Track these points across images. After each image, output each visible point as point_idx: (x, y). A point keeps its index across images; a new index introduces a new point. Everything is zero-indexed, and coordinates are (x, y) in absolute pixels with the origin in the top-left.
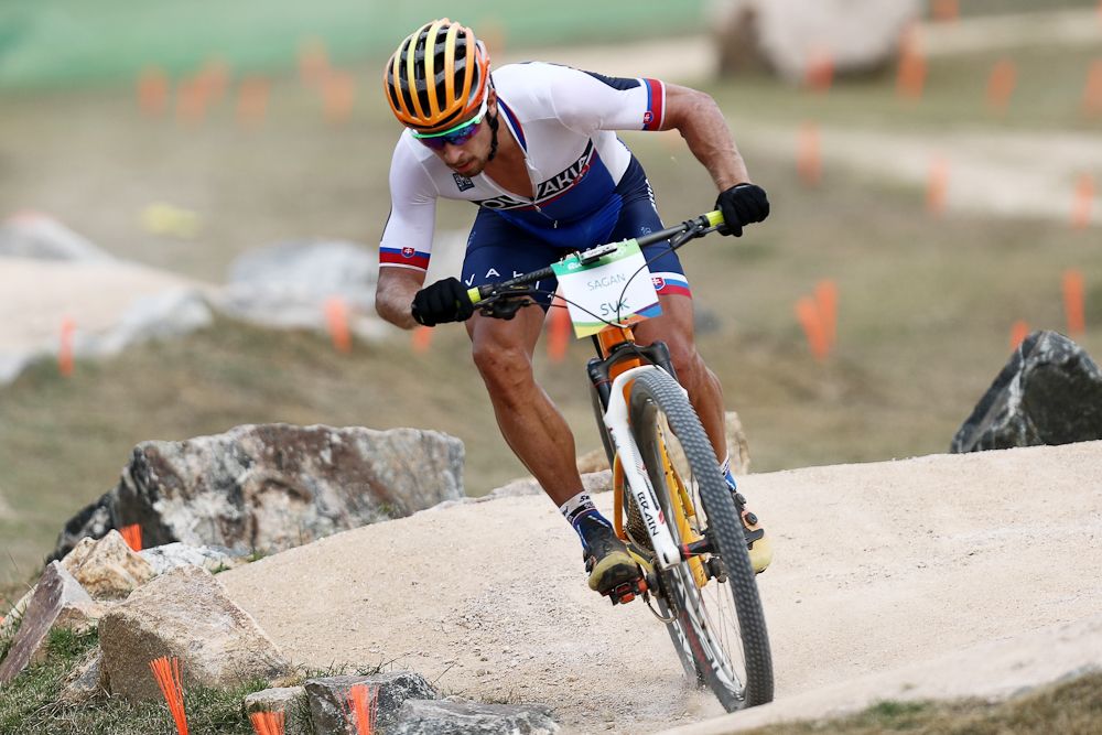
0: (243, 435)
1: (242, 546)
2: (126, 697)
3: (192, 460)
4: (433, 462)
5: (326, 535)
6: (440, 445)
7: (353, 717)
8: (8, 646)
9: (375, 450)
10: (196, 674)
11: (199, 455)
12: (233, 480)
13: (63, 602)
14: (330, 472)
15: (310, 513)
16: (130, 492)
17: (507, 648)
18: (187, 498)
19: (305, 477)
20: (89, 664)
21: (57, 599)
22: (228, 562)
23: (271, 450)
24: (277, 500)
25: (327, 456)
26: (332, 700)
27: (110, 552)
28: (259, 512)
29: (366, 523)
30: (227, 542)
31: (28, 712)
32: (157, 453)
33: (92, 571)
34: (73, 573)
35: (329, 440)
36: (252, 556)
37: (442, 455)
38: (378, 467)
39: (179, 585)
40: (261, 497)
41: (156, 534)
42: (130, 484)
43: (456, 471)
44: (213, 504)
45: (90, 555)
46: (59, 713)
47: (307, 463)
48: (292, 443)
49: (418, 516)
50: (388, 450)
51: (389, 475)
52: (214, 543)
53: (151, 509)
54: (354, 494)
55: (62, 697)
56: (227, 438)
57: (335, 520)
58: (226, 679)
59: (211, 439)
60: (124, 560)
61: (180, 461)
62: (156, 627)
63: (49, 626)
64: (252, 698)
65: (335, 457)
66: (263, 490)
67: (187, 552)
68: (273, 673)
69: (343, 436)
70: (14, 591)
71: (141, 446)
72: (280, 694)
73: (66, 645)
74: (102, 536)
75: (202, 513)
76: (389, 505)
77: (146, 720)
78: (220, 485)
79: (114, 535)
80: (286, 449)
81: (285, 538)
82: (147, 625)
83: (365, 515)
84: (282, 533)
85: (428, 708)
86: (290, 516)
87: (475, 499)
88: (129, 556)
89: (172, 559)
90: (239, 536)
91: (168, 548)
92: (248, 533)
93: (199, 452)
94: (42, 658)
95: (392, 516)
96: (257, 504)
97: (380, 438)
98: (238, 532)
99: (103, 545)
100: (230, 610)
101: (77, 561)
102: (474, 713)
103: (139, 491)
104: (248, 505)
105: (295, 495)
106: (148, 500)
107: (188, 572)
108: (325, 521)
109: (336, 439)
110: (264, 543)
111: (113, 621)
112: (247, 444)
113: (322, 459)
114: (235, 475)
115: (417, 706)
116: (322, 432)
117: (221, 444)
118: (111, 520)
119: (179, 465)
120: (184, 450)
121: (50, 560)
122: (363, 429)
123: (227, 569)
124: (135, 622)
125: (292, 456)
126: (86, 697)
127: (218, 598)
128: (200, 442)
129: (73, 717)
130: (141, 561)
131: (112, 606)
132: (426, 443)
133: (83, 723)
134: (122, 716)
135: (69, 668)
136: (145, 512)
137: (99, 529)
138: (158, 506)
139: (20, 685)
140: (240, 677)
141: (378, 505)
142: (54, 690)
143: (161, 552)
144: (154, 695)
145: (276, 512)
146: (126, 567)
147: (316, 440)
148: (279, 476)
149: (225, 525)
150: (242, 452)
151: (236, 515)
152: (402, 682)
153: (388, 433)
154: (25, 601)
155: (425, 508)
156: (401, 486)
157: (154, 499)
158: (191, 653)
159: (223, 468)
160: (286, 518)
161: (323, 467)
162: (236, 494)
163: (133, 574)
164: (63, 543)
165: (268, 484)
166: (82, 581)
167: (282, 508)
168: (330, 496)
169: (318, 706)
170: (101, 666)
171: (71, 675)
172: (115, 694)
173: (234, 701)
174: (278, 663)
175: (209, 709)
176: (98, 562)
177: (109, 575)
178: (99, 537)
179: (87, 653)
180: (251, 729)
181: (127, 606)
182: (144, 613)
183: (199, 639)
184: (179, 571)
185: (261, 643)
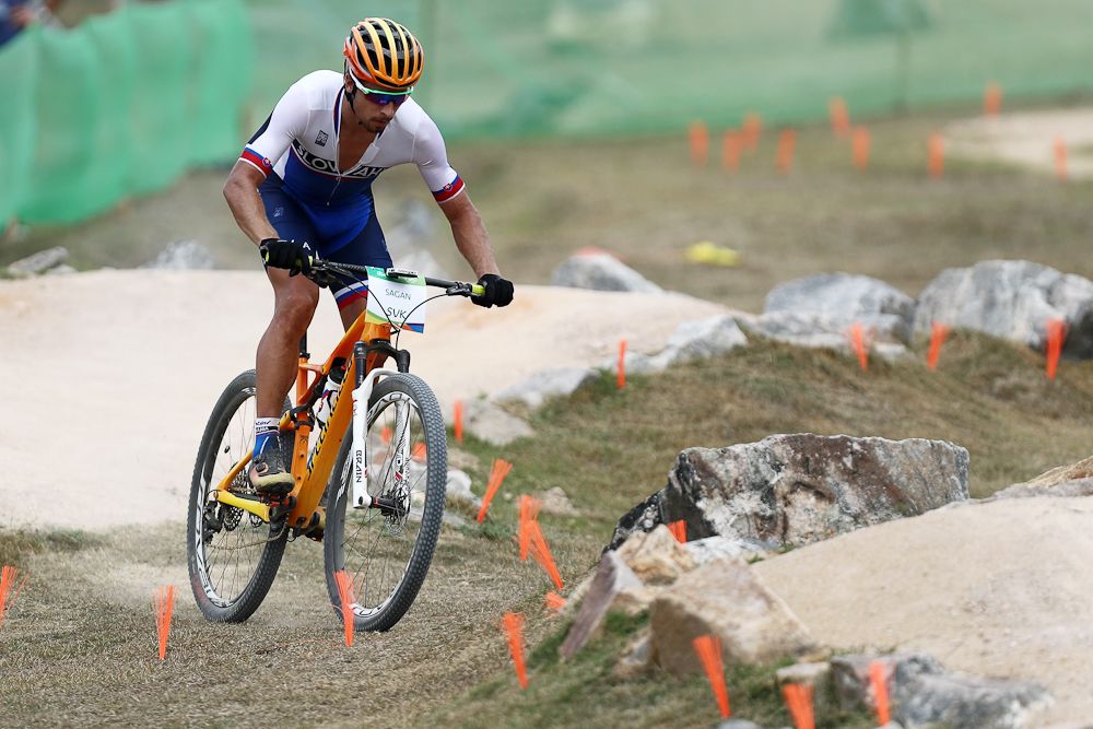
0: (775, 443)
1: (774, 539)
2: (673, 671)
3: (730, 464)
4: (942, 468)
5: (848, 531)
6: (948, 453)
7: (872, 690)
8: (570, 625)
9: (891, 457)
10: (734, 651)
11: (736, 460)
12: (767, 482)
13: (618, 587)
14: (851, 476)
15: (834, 512)
16: (675, 490)
17: (1008, 631)
18: (726, 497)
19: (829, 480)
20: (640, 642)
21: (612, 584)
22: (762, 554)
23: (799, 456)
24: (804, 500)
25: (848, 460)
26: (853, 676)
27: (657, 544)
28: (788, 510)
29: (882, 520)
30: (761, 536)
31: (588, 683)
32: (700, 458)
33: (643, 560)
34: (627, 562)
35: (851, 447)
36: (782, 549)
37: (950, 462)
38: (893, 471)
39: (719, 574)
40: (790, 497)
41: (699, 529)
42: (676, 485)
43: (962, 475)
44: (749, 503)
45: (641, 547)
46: (614, 684)
47: (832, 468)
48: (818, 450)
49: (929, 515)
50: (902, 456)
51: (903, 479)
52: (749, 537)
53: (695, 507)
54: (873, 495)
55: (618, 671)
56: (760, 445)
57: (856, 518)
58: (761, 656)
59: (747, 446)
60: (671, 552)
61: (720, 466)
62: (700, 609)
63: (606, 607)
64: (783, 673)
65: (855, 463)
66: (792, 492)
67: (725, 546)
68: (802, 651)
69: (863, 444)
70: (576, 578)
71: (685, 452)
72: (809, 670)
73: (620, 625)
74: (651, 530)
75: (740, 510)
76: (903, 504)
77: (690, 691)
78: (755, 487)
79: (662, 530)
80: (813, 455)
81: (812, 533)
82: (691, 608)
83: (882, 514)
84: (810, 529)
85: (938, 683)
86: (816, 514)
87: (979, 500)
88: (675, 548)
89: (714, 551)
90: (772, 531)
91: (710, 541)
92: (780, 529)
93: (736, 457)
94: (599, 636)
95: (906, 514)
96: (788, 503)
97: (895, 446)
98: (771, 528)
99: (653, 538)
100: (763, 595)
101: (629, 551)
102: (979, 687)
103: (684, 491)
104: (780, 504)
105: (820, 495)
106: (691, 499)
107: (727, 561)
108: (847, 519)
109: (856, 447)
110: (793, 538)
111: (661, 605)
112: (778, 450)
113: (844, 464)
114: (768, 478)
115: (928, 681)
116: (845, 440)
117: (756, 450)
118: (659, 516)
119: (719, 469)
120: (723, 455)
121: (606, 550)
122: (880, 438)
123: (761, 560)
124: (680, 607)
125: (817, 461)
126: (637, 670)
127: (753, 586)
128: (738, 448)
129: (626, 689)
130: (686, 552)
131: (660, 591)
132: (936, 451)
133: (635, 693)
134: (670, 687)
135: (623, 645)
136: (689, 509)
137: (648, 523)
138: (700, 504)
139: (580, 659)
140: (772, 654)
141: (892, 505)
142: (611, 663)
143: (703, 545)
144: (697, 671)
145: (804, 511)
146: (672, 557)
147: (840, 447)
148: (806, 479)
149: (759, 522)
150: (775, 457)
151: (769, 512)
152: (915, 660)
153: (901, 442)
154: (584, 586)
155: (935, 507)
156: (914, 488)
157: (698, 498)
158: (730, 633)
159: (757, 471)
160: (812, 516)
161: (845, 471)
162: (769, 494)
163: (678, 563)
164: (618, 535)
165: (797, 485)
166: (635, 570)
167: (809, 507)
168: (852, 497)
169: (841, 680)
170: (652, 642)
171: (625, 651)
172: (664, 668)
173: (769, 674)
174: (807, 642)
175: (746, 681)
176: (648, 552)
177: (658, 564)
178: (649, 531)
179: (639, 633)
180: (782, 699)
181: (673, 591)
182: (689, 598)
183: (736, 620)
184: (719, 561)
185: (791, 624)
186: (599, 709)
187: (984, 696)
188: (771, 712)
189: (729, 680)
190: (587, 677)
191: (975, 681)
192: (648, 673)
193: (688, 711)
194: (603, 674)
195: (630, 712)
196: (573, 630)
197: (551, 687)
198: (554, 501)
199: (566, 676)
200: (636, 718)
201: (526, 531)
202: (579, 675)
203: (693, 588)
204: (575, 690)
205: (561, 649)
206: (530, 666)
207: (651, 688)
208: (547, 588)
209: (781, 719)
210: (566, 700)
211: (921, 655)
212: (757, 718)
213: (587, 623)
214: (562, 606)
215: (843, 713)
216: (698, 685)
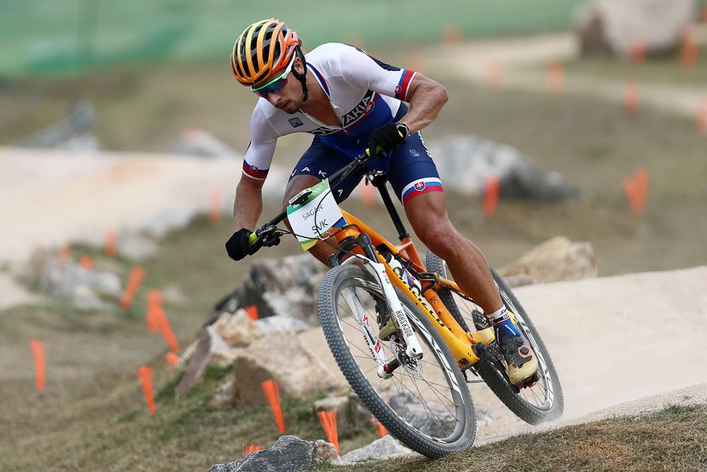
1: (313, 318)
2: (248, 403)
3: (285, 270)
8: (183, 374)
10: (287, 390)
12: (308, 281)
13: (213, 349)
16: (251, 288)
18: (282, 291)
20: (227, 385)
21: (209, 347)
22: (305, 327)
27: (239, 322)
30: (305, 315)
31: (194, 411)
33: (229, 332)
34: (219, 333)
36: (318, 324)
39: (278, 340)
41: (265, 312)
44: (297, 295)
45: (228, 324)
46: (210, 412)
52: (295, 317)
53: (262, 297)
55: (213, 403)
58: (304, 393)
59: (295, 256)
60: (247, 326)
61: (279, 271)
62: (266, 363)
63: (206, 362)
64: (319, 404)
67: (282, 322)
68: (331, 389)
70: (184, 345)
72: (335, 402)
73: (215, 374)
75: (291, 300)
77: (260, 416)
78: (300, 284)
79: (241, 312)
82: (260, 363)
85: (418, 409)
88: (250, 324)
89: (275, 326)
90: (311, 313)
91: (272, 320)
93: (289, 267)
94: (201, 381)
98: (311, 309)
99: (235, 318)
100: (306, 354)
101: (220, 327)
102: (443, 412)
103: (256, 286)
106: (260, 292)
107: (283, 332)
111: (241, 361)
114: (309, 278)
117: (301, 259)
118: (240, 303)
119: (278, 273)
120: (280, 265)
121: (205, 326)
123: (304, 331)
124: (253, 362)
126: (226, 403)
127: (299, 348)
128: (290, 260)
129: (218, 415)
130: (257, 327)
131: (240, 352)
133: (224, 417)
134: (247, 414)
135: (217, 387)
136: (257, 299)
137: (233, 308)
138: (265, 296)
139: (189, 396)
140: (312, 391)
142: (209, 398)
143: (267, 321)
144: (264, 403)
146: (248, 330)
149: (304, 307)
150: (311, 266)
151: (308, 299)
152: (402, 395)
154: (191, 350)
157: (264, 292)
158: (285, 378)
159: (302, 274)
162: (309, 289)
163: (252, 334)
164: (212, 317)
166: (225, 339)
169: (356, 408)
170: (235, 385)
171: (218, 390)
172: (243, 400)
173: (309, 404)
174: (334, 383)
175: (295, 409)
176: (233, 327)
177: (238, 335)
178: (232, 313)
179: (227, 378)
180: (318, 420)
181: (249, 352)
182: (260, 356)
183: (289, 370)
184: (278, 333)
185: (324, 372)
186: (201, 428)
187: (448, 417)
188: (311, 428)
189: (284, 408)
190: (194, 407)
191: (441, 407)
192: (233, 404)
193: (258, 428)
194: (204, 405)
195: (221, 429)
196: (184, 378)
197: (170, 414)
198: (173, 294)
199: (180, 407)
200: (225, 433)
201: (154, 314)
202: (188, 406)
203: (260, 350)
204: (185, 416)
205: (177, 390)
206: (157, 400)
207: (234, 414)
208: (168, 350)
209: (317, 433)
210: (180, 422)
211: (407, 391)
212: (302, 432)
213: (194, 372)
214: (178, 361)
215: (357, 429)
216: (264, 411)
